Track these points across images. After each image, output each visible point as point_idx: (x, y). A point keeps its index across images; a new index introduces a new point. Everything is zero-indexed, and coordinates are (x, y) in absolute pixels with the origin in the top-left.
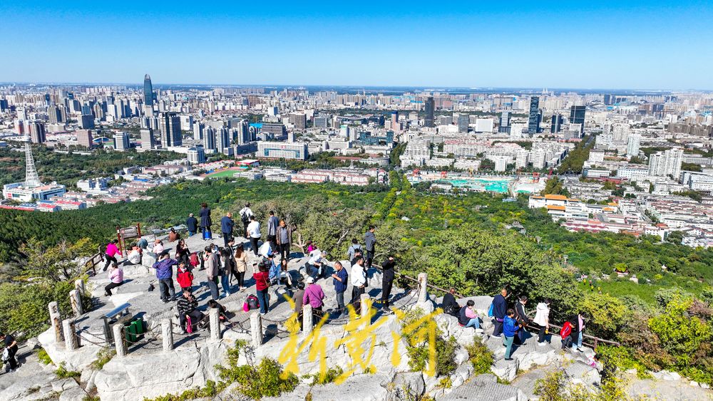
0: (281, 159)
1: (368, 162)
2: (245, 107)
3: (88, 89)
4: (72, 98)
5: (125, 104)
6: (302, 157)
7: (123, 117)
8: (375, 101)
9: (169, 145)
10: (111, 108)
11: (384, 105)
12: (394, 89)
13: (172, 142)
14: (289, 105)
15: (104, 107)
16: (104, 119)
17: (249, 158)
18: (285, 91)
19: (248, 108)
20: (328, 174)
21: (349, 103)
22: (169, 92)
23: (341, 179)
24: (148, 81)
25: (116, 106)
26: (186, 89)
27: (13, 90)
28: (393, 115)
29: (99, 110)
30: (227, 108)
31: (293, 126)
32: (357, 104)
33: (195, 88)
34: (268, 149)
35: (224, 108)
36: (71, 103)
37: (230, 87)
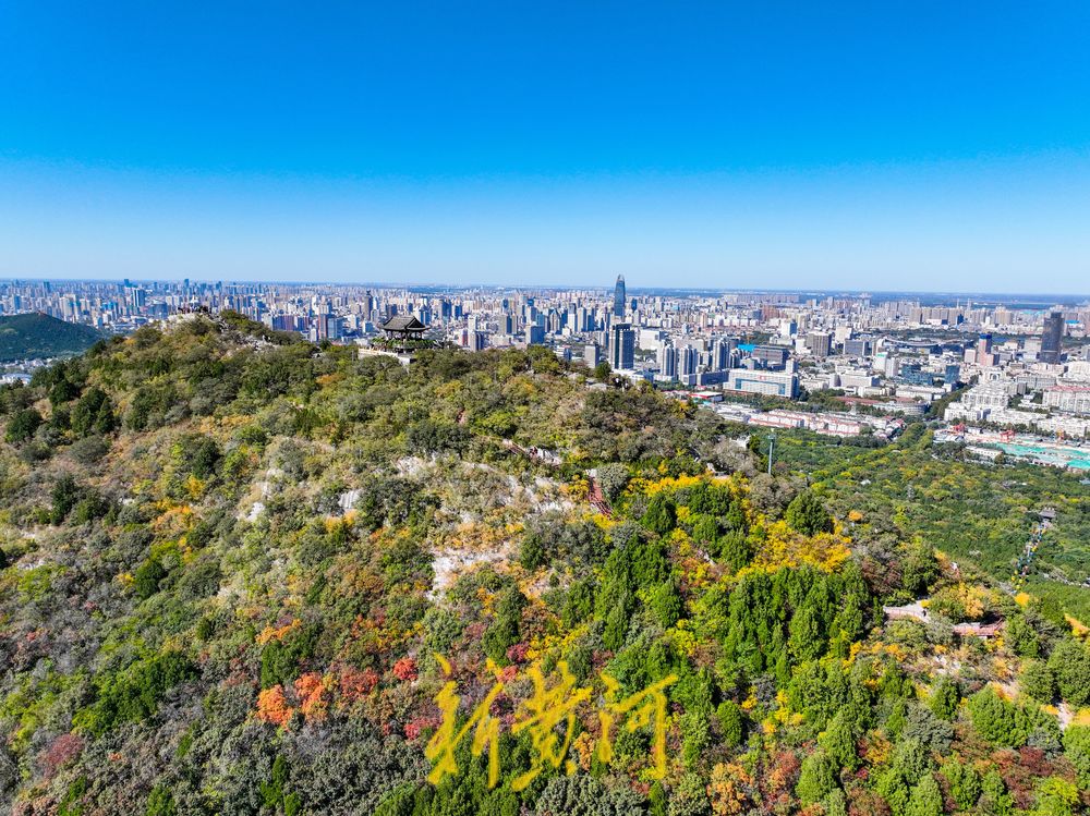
0: (756, 395)
1: (886, 408)
2: (753, 322)
3: (558, 294)
4: (531, 305)
5: (589, 313)
6: (788, 394)
7: (583, 330)
8: (982, 318)
9: (617, 367)
10: (571, 317)
11: (997, 325)
12: (1032, 298)
13: (620, 364)
14: (824, 322)
15: (564, 319)
16: (559, 333)
17: (710, 390)
18: (830, 300)
19: (758, 324)
20: (804, 417)
21: (931, 321)
22: (658, 299)
23: (821, 426)
24: (621, 284)
25: (576, 317)
26: (683, 295)
27: (477, 294)
28: (981, 340)
29: (555, 321)
30: (726, 323)
31: (809, 351)
32: (944, 322)
33: (697, 294)
34: (741, 380)
35: (721, 322)
36: (528, 311)
37: (752, 293)
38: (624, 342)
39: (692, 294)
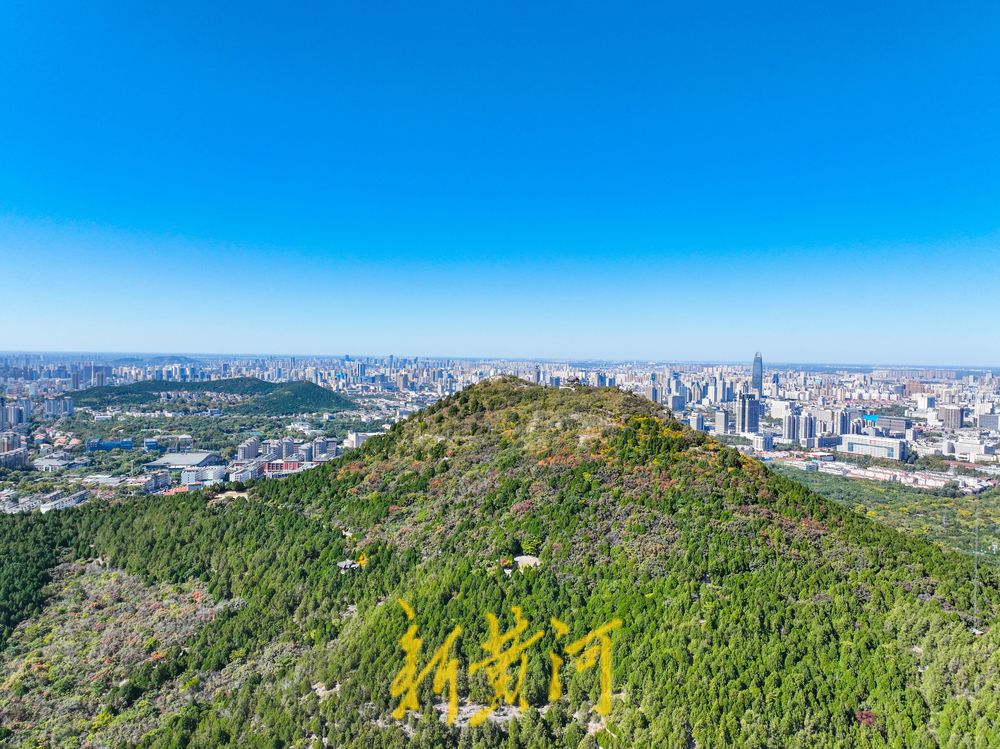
0: (866, 456)
1: (988, 471)
2: (894, 396)
3: (705, 369)
4: (677, 378)
5: (728, 386)
6: (896, 456)
7: (722, 401)
9: (743, 431)
10: (711, 389)
13: (746, 428)
16: (699, 402)
17: (824, 451)
19: (898, 398)
20: (898, 473)
22: (803, 374)
23: (911, 480)
24: (758, 361)
25: (716, 389)
26: (831, 370)
29: (697, 393)
30: (866, 396)
31: (941, 424)
33: (846, 370)
34: (852, 444)
35: (860, 396)
36: (673, 384)
37: (906, 368)
38: (750, 409)
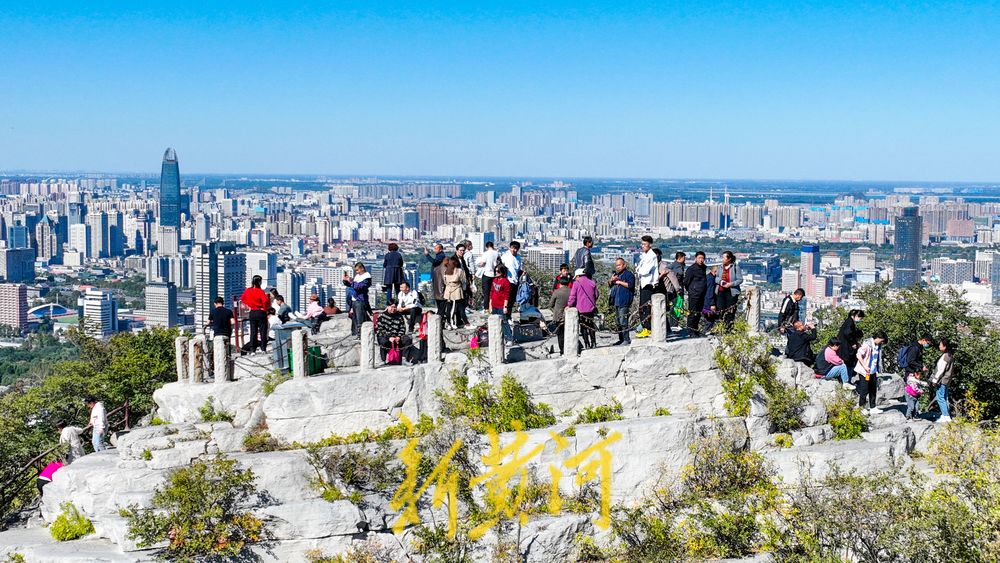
2: (410, 233)
5: (112, 222)
7: (103, 255)
8: (757, 219)
10: (76, 231)
11: (781, 229)
12: (810, 187)
14: (525, 228)
15: (61, 229)
16: (57, 260)
18: (516, 192)
19: (417, 236)
21: (685, 224)
22: (220, 194)
24: (171, 167)
25: (88, 229)
26: (262, 187)
28: (804, 255)
29: (47, 238)
30: (364, 234)
32: (705, 226)
33: (285, 185)
35: (355, 234)
37: (374, 181)
38: (227, 275)
39: (279, 185)
